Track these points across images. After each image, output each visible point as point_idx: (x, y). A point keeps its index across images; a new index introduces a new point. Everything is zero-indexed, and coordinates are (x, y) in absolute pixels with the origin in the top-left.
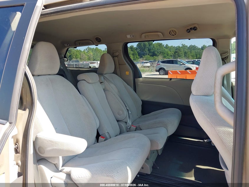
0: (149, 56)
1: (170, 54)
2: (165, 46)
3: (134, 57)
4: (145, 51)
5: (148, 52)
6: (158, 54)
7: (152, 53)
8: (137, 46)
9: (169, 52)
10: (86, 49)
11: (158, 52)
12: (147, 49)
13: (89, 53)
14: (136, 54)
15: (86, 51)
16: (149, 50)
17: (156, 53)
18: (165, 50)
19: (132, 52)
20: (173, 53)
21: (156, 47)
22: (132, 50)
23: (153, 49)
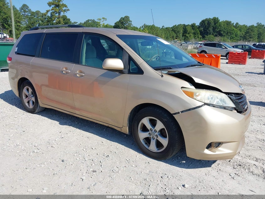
0: (212, 36)
1: (239, 35)
2: (235, 25)
3: (195, 36)
4: (209, 31)
5: (212, 31)
6: (224, 34)
7: (217, 32)
8: (200, 24)
9: (239, 32)
10: (142, 27)
11: (224, 32)
12: (212, 28)
13: (144, 31)
14: (198, 33)
15: (142, 29)
16: (214, 29)
17: (222, 33)
18: (233, 29)
19: (193, 31)
20: (244, 33)
21: (223, 26)
22: (193, 29)
23: (219, 28)
